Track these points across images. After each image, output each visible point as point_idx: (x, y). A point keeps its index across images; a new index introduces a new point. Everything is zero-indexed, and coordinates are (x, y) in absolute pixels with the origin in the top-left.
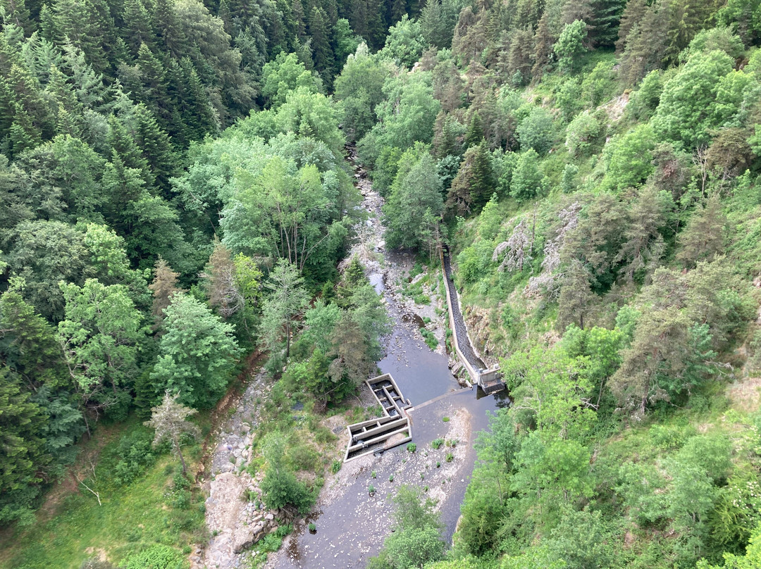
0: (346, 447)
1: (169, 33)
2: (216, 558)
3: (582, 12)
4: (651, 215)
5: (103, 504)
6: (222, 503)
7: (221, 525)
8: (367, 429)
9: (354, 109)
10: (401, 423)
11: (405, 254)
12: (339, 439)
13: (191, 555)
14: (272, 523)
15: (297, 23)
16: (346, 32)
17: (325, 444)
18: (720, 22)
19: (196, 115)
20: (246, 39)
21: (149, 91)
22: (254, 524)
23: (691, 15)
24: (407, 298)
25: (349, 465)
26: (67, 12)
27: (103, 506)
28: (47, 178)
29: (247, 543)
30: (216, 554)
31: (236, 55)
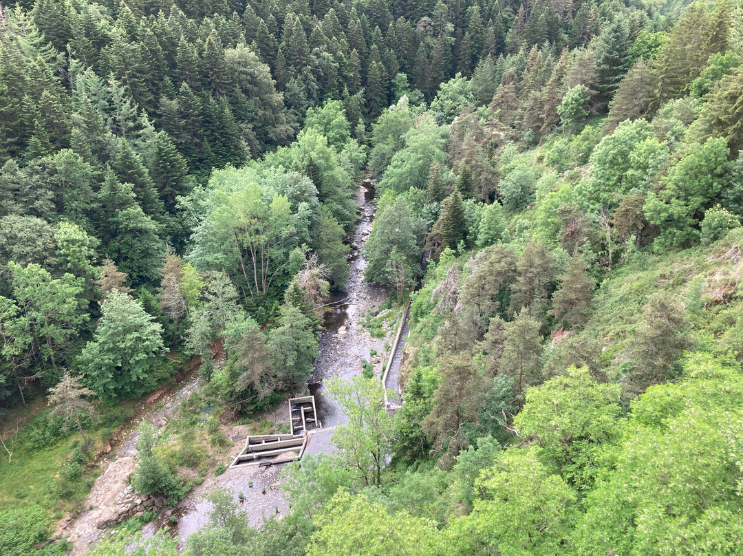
0: (237, 454)
1: (215, 75)
2: (81, 529)
3: (586, 77)
4: (533, 269)
5: (12, 462)
6: (111, 483)
7: (100, 502)
8: (266, 442)
9: (383, 154)
10: (297, 443)
11: (383, 290)
12: (233, 446)
13: (61, 521)
14: (138, 507)
15: (351, 74)
16: (402, 86)
17: (217, 448)
18: (692, 93)
19: (226, 146)
20: (295, 85)
21: (183, 122)
22: (123, 505)
23: (665, 84)
24: (365, 330)
25: (232, 471)
26: (118, 53)
27: (11, 464)
28: (46, 183)
29: (110, 521)
30: (82, 525)
31: (279, 97)
